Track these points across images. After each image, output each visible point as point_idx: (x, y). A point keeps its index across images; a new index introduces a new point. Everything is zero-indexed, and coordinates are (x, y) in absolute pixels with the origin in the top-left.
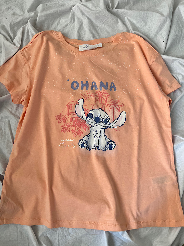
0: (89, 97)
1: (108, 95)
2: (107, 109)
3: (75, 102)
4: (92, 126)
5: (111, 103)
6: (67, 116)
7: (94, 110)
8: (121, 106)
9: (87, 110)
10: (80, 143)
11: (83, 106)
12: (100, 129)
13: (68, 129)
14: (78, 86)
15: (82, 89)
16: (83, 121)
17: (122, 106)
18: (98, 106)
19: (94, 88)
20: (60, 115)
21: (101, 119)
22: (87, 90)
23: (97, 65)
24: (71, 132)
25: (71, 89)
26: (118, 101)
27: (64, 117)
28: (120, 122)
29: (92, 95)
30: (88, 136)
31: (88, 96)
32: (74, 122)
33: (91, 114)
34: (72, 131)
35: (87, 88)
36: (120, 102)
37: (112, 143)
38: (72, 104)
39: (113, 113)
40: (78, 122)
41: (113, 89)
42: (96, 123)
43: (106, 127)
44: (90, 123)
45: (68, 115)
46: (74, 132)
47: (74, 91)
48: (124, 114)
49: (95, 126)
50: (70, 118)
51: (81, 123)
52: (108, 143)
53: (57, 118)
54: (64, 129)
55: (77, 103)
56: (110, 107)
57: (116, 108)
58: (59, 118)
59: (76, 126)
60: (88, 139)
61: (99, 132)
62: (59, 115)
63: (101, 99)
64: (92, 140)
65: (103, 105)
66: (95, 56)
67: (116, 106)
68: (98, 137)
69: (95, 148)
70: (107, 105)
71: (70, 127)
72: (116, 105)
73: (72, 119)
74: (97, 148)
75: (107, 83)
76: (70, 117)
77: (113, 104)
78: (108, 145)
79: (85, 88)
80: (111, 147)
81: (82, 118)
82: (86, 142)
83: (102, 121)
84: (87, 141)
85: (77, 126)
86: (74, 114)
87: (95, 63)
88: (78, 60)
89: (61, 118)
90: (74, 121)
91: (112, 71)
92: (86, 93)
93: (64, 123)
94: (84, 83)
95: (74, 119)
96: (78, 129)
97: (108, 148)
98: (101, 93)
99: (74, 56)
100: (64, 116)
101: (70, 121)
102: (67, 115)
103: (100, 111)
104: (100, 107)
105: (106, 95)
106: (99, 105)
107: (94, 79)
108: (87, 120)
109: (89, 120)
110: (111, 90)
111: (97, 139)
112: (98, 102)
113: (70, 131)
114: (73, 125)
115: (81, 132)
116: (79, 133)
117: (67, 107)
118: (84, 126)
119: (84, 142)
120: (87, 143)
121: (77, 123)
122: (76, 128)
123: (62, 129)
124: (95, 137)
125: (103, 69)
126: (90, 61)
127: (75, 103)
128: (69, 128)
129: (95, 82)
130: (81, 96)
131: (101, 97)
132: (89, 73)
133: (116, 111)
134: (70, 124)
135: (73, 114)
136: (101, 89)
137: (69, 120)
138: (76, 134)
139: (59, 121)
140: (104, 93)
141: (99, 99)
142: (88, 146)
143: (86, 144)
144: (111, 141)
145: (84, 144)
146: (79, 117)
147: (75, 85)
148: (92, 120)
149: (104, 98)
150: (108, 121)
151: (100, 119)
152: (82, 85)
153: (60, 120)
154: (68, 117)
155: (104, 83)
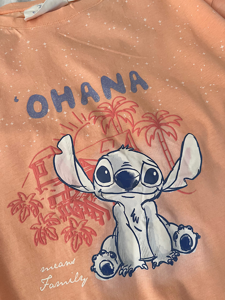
0: (83, 125)
1: (133, 104)
2: (140, 142)
3: (49, 150)
4: (118, 202)
5: (147, 124)
6: (38, 197)
7: (107, 155)
8: (176, 122)
9: (88, 162)
10: (97, 267)
11: (74, 153)
12: (142, 205)
13: (52, 231)
14: (45, 106)
15: (59, 109)
16: (86, 198)
17: (179, 121)
18: (114, 143)
19: (90, 99)
20: (20, 197)
21: (136, 174)
22: (73, 110)
23: (79, 41)
24: (61, 237)
25: (30, 118)
26: (163, 113)
27: (31, 199)
28: (190, 167)
29: (90, 119)
30: (113, 236)
31: (79, 125)
32: (61, 207)
33: (103, 168)
34: (63, 235)
35: (72, 104)
36: (170, 114)
37: (186, 231)
38: (42, 159)
39: (161, 149)
40: (72, 205)
41: (139, 86)
42: (124, 190)
43: (157, 193)
44: (107, 197)
45: (41, 192)
46: (69, 237)
47: (39, 121)
48: (191, 142)
49: (123, 200)
50: (49, 199)
51: (82, 204)
52: (177, 237)
53: (12, 210)
54: (42, 235)
55: (56, 152)
56: (148, 133)
57: (163, 132)
58: (18, 207)
59: (72, 216)
60: (117, 244)
61: (140, 214)
62: (17, 197)
63: (117, 121)
64: (128, 244)
65: (129, 136)
66: (69, 21)
67: (163, 127)
68: (143, 228)
69: (145, 264)
70: (139, 133)
71: (56, 224)
72: (162, 124)
73: (53, 199)
74: (149, 264)
75: (118, 76)
76: (47, 195)
77: (152, 123)
78: (178, 240)
79: (65, 104)
80: (186, 244)
81: (82, 189)
82: (113, 256)
83: (140, 178)
84: (116, 253)
85: (74, 215)
86: (56, 185)
87: (73, 39)
88: (28, 42)
89: (24, 205)
90: (61, 203)
91: (123, 46)
92: (73, 116)
93: (35, 216)
94: (59, 95)
95: (59, 199)
96: (78, 225)
97: (180, 250)
98: (112, 106)
99: (16, 36)
100: (31, 196)
101: (51, 208)
102: (37, 192)
103: (124, 153)
104: (123, 142)
105: (127, 106)
106: (117, 138)
107: (82, 76)
108: (96, 191)
109: (104, 189)
110: (134, 90)
111: (142, 236)
112: (113, 132)
113: (59, 235)
114: (61, 217)
115: (89, 231)
116: (86, 237)
117: (31, 171)
118: (94, 211)
119: (109, 258)
120: (117, 259)
121: (70, 207)
122: (73, 222)
123: (37, 237)
124: (135, 230)
125: (97, 47)
126: (59, 36)
127: (51, 153)
128: (54, 226)
129: (87, 84)
130: (61, 130)
131: (115, 118)
132: (66, 65)
133: (167, 141)
134: (54, 217)
135: (54, 184)
136: (108, 96)
137: (46, 204)
138: (79, 242)
139: (22, 215)
140: (121, 103)
141: (111, 123)
142: (122, 264)
143: (114, 263)
144: (181, 227)
145: (111, 265)
146: (73, 187)
147: (37, 107)
148: (111, 186)
149: (125, 115)
150: (155, 174)
151: (131, 177)
152: (57, 100)
153: (22, 211)
154: (43, 196)
155: (112, 77)
